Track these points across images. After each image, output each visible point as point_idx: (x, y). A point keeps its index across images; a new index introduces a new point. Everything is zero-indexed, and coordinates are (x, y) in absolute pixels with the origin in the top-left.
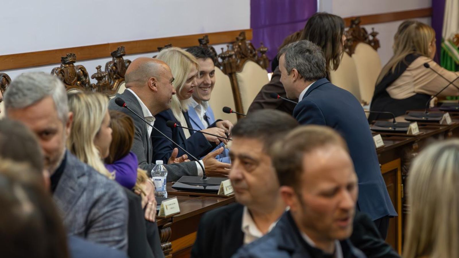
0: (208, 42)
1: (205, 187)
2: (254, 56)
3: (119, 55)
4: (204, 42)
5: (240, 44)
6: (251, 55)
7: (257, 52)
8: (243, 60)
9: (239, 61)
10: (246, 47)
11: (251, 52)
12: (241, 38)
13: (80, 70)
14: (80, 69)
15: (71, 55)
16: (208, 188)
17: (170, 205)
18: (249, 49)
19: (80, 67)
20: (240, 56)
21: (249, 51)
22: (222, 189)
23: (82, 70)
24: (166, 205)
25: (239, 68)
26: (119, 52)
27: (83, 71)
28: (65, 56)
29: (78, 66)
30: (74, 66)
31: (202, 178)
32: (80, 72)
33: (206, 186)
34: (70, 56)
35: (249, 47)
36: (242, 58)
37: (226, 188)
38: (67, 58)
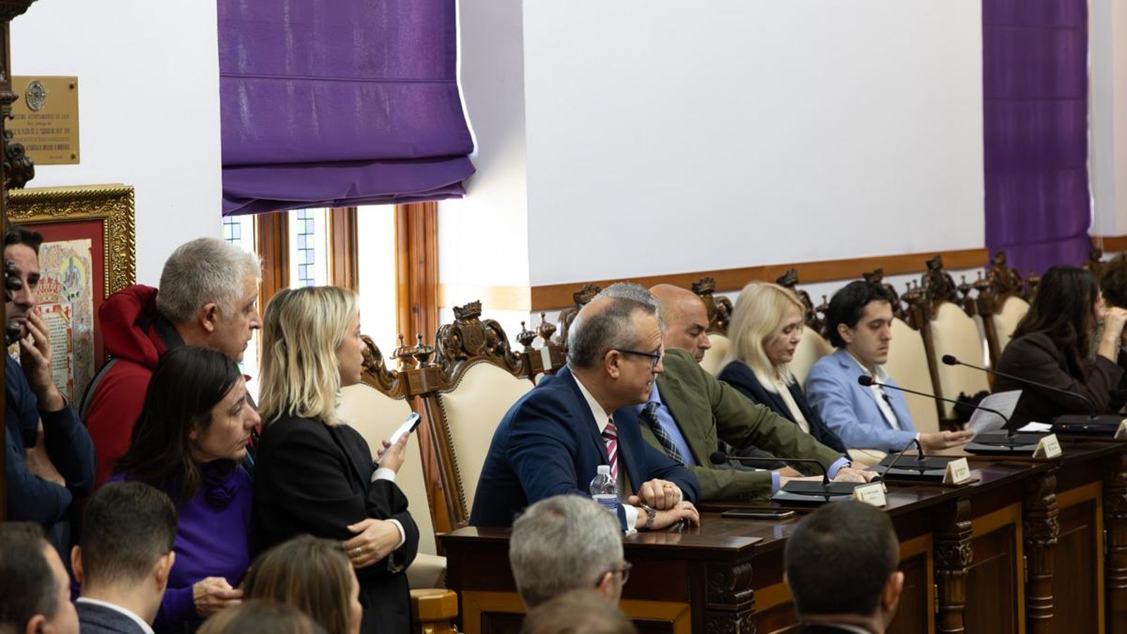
0: (941, 266)
1: (922, 472)
2: (1020, 288)
3: (788, 282)
4: (936, 266)
5: (998, 269)
6: (1015, 288)
7: (1023, 282)
8: (1003, 295)
9: (996, 297)
10: (1007, 277)
11: (1015, 283)
12: (998, 261)
13: (722, 304)
14: (722, 301)
15: (706, 280)
16: (927, 473)
17: (869, 493)
18: (1011, 278)
19: (721, 299)
20: (998, 288)
21: (1012, 282)
22: (950, 475)
23: (725, 304)
24: (862, 494)
25: (997, 308)
26: (789, 277)
27: (727, 306)
28: (698, 282)
29: (718, 298)
30: (712, 298)
31: (917, 458)
32: (721, 307)
33: (924, 470)
34: (706, 282)
35: (1012, 275)
36: (1001, 292)
37: (957, 474)
38: (700, 284)
